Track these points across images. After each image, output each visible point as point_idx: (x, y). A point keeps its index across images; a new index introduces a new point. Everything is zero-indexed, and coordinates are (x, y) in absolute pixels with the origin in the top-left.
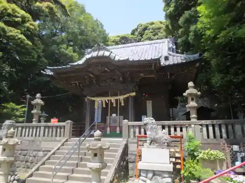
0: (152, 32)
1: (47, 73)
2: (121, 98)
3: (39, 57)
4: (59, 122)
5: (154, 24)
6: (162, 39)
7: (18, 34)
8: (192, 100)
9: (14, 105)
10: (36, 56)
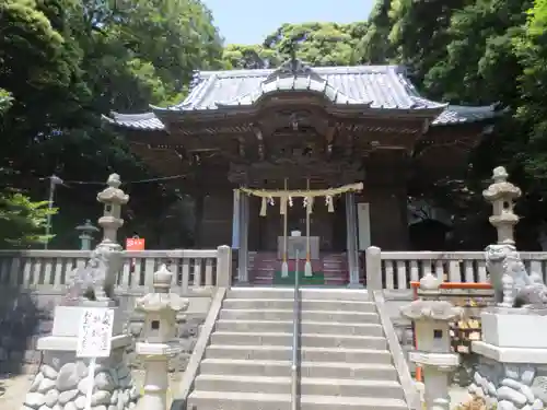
0: (318, 47)
1: (121, 123)
2: (329, 194)
3: (74, 78)
4: (146, 248)
5: (320, 28)
6: (341, 64)
7: (30, 9)
8: (506, 206)
9: (26, 200)
10: (68, 74)
